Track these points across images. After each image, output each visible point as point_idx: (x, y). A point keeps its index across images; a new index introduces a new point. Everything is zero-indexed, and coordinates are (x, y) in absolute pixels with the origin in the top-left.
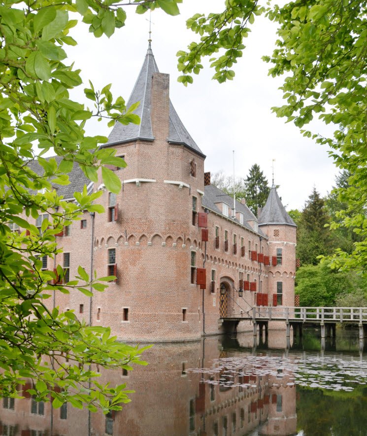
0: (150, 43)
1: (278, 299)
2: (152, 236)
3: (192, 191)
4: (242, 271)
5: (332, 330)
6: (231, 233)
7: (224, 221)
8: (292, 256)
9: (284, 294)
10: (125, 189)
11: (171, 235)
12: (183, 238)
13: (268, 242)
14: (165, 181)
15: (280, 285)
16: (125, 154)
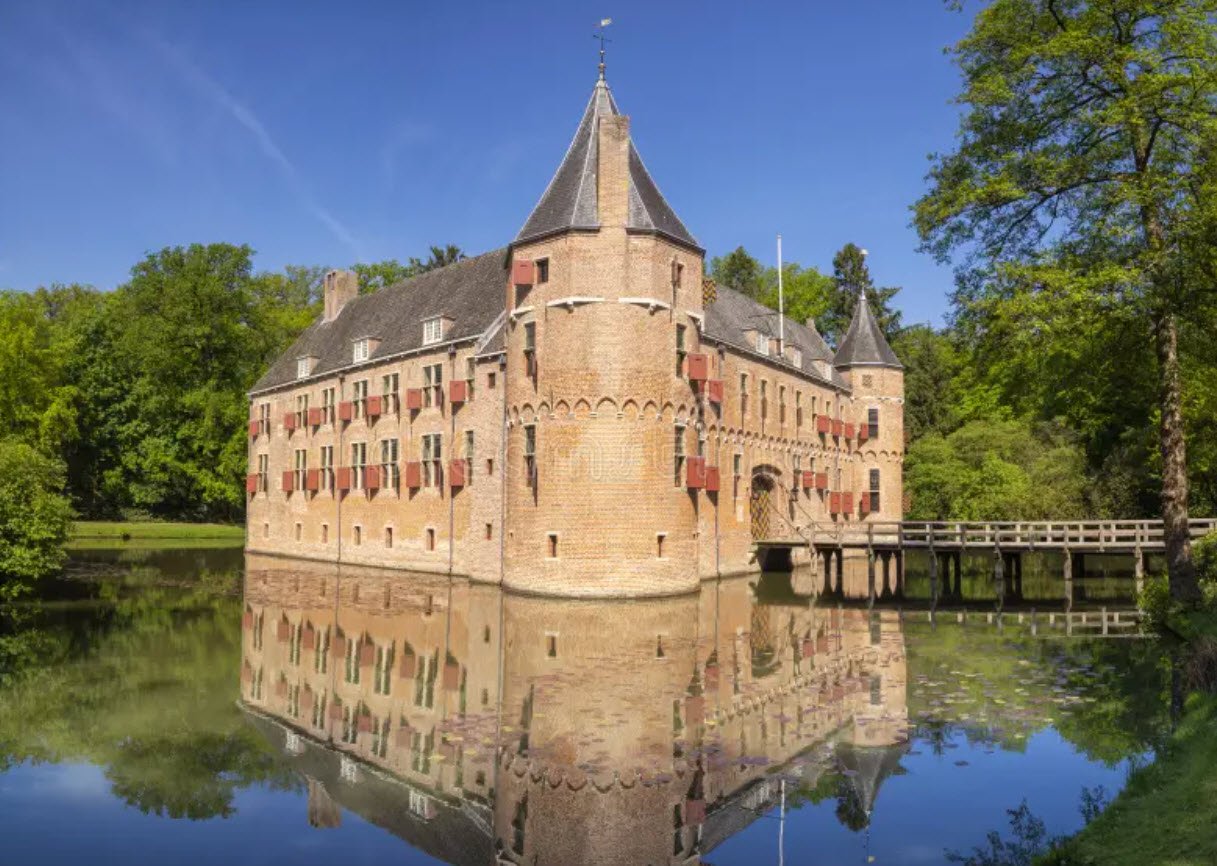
1: (872, 501)
2: (597, 400)
3: (675, 314)
4: (799, 450)
5: (1014, 564)
6: (776, 383)
7: (760, 364)
8: (895, 422)
9: (882, 492)
10: (549, 317)
11: (634, 398)
12: (657, 402)
13: (853, 398)
14: (622, 300)
15: (874, 474)
16: (549, 255)
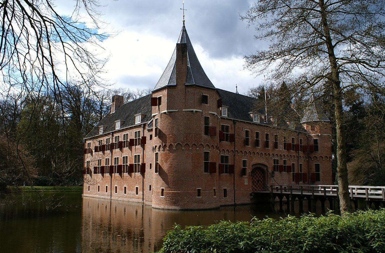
0: (184, 22)
2: (176, 144)
3: (204, 114)
4: (277, 158)
6: (263, 133)
7: (255, 126)
9: (321, 172)
10: (162, 117)
13: (307, 135)
14: (183, 110)
15: (317, 166)
16: (162, 96)
